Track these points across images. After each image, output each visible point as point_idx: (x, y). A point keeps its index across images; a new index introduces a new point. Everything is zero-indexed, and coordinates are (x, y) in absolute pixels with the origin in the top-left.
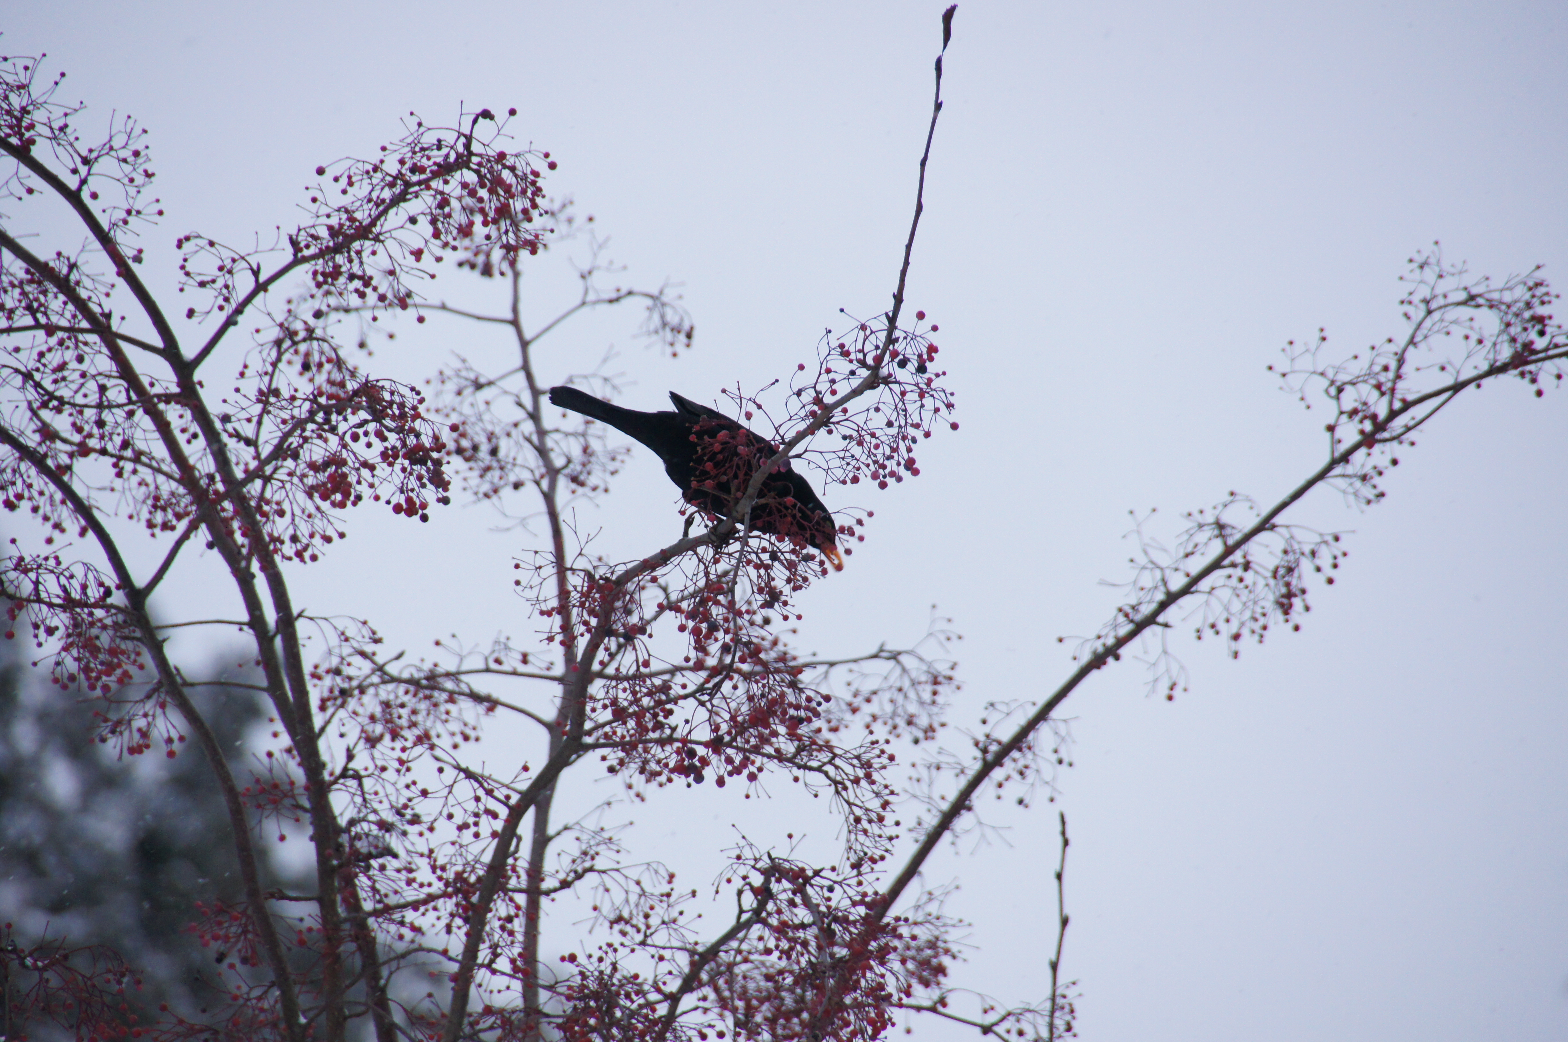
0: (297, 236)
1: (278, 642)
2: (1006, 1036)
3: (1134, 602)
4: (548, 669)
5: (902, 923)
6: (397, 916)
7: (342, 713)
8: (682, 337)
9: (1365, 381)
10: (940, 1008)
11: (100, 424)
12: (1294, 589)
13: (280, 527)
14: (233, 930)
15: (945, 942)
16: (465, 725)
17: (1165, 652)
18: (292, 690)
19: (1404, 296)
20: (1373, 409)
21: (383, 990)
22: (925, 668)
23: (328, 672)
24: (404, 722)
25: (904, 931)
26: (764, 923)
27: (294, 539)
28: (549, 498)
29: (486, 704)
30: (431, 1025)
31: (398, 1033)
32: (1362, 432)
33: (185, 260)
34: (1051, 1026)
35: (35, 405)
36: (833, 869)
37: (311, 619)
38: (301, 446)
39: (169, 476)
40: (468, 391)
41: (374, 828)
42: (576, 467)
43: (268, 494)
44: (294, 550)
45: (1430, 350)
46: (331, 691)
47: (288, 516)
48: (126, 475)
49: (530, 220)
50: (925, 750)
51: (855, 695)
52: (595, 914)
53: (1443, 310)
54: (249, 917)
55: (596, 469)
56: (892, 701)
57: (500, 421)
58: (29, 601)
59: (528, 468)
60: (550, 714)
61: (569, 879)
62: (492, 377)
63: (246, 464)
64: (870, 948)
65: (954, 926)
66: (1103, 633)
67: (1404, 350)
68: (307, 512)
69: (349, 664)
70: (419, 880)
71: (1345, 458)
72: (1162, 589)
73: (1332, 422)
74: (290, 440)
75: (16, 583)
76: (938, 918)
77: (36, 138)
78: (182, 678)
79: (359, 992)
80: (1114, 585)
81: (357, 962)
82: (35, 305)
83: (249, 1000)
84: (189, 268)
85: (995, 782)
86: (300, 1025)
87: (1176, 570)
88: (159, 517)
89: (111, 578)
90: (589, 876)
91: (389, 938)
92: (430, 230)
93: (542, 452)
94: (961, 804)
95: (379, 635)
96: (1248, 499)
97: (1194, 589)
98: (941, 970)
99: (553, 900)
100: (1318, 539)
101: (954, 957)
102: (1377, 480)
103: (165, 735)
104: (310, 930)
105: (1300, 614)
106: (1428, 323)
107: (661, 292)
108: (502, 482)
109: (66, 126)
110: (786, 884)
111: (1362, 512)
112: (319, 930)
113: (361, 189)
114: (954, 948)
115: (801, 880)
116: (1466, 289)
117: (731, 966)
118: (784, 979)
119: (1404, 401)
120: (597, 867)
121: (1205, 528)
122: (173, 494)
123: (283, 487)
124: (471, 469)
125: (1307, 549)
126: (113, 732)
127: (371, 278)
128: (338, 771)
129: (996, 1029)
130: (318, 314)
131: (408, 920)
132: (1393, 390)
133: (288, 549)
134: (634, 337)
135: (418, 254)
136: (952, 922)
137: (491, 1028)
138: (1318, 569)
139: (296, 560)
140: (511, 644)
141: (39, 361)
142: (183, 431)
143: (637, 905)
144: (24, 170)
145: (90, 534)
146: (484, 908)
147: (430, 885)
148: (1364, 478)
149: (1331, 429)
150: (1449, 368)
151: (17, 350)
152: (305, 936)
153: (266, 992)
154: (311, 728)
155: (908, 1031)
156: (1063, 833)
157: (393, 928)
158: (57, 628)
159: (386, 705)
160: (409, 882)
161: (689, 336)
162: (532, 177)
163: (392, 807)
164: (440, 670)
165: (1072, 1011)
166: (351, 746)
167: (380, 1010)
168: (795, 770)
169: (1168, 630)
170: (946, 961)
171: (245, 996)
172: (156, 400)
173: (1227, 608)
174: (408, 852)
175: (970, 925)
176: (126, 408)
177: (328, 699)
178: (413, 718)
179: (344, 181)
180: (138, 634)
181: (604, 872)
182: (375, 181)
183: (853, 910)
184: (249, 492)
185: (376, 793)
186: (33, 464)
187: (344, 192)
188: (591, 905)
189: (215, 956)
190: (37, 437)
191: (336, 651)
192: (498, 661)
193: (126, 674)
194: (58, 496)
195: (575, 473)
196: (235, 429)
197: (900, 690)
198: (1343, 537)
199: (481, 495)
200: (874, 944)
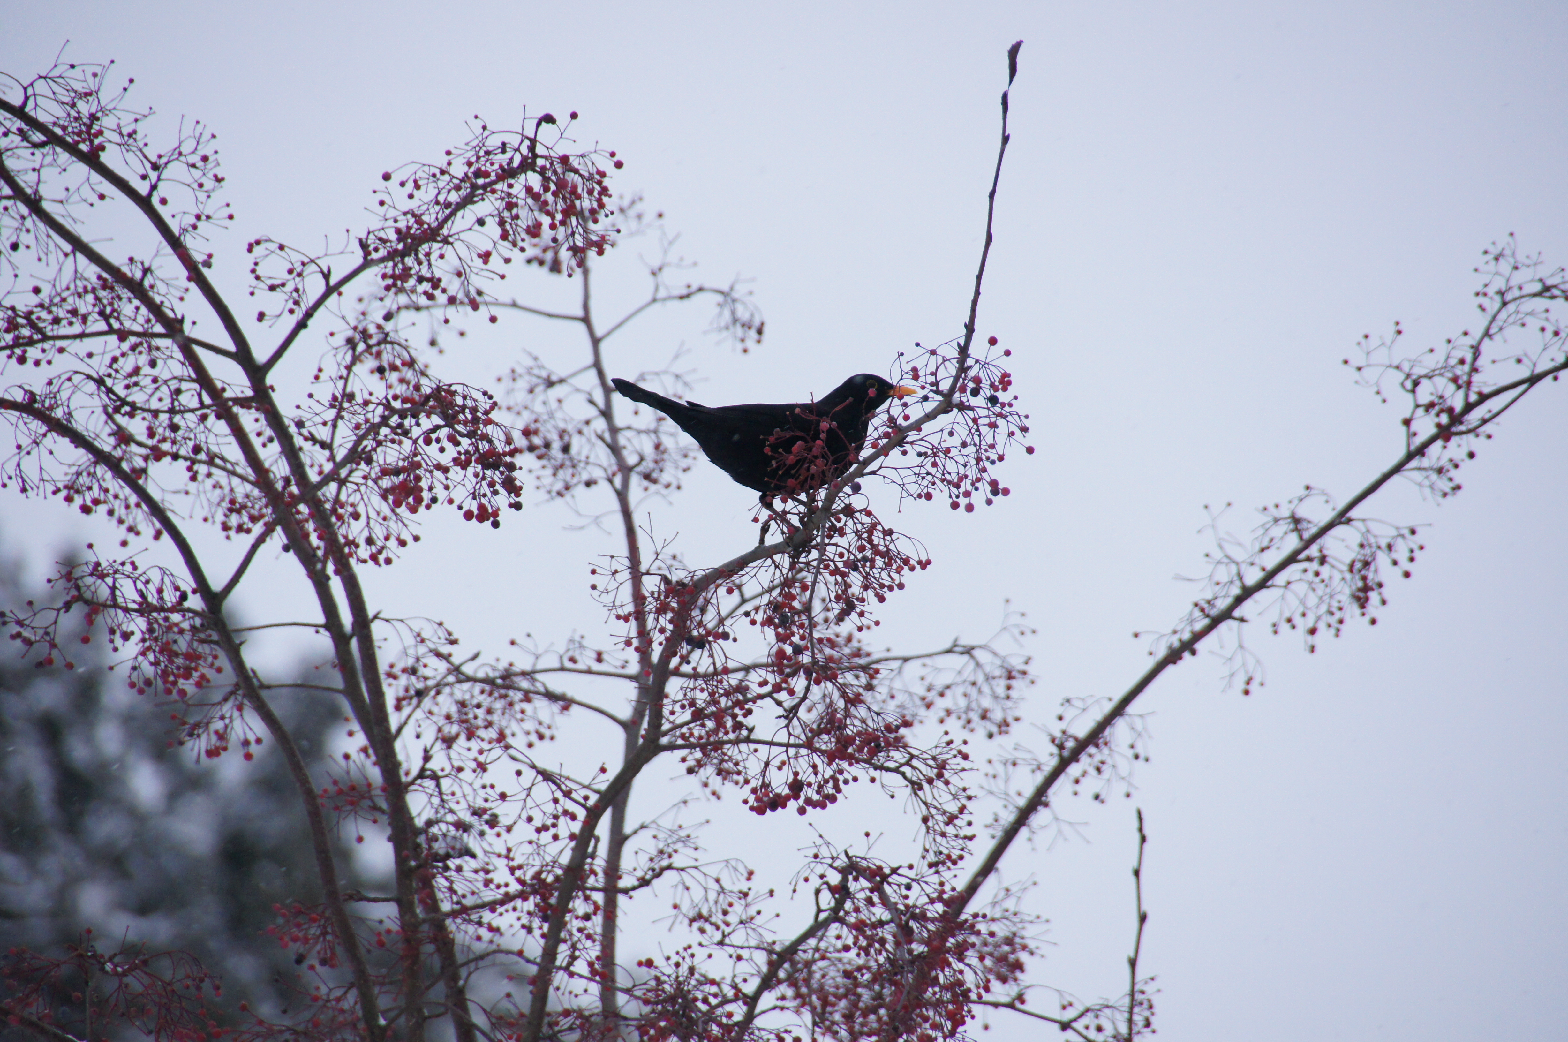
0: (367, 239)
1: (354, 644)
2: (1084, 1032)
3: (1209, 596)
4: (623, 667)
5: (980, 919)
6: (474, 917)
7: (419, 714)
8: (753, 334)
9: (1441, 375)
10: (1018, 1005)
11: (174, 428)
12: (1370, 583)
13: (355, 530)
14: (312, 931)
15: (1023, 938)
16: (540, 723)
17: (1241, 646)
18: (369, 692)
19: (1480, 288)
20: (1449, 403)
21: (461, 992)
22: (998, 662)
23: (404, 671)
24: (480, 722)
25: (982, 927)
26: (842, 921)
27: (370, 541)
28: (622, 496)
29: (561, 703)
30: (510, 1025)
31: (478, 1034)
32: (1439, 425)
33: (256, 264)
34: (1130, 1021)
35: (110, 410)
36: (911, 867)
37: (387, 621)
38: (374, 450)
39: (243, 478)
40: (539, 389)
41: (451, 828)
42: (648, 465)
43: (343, 497)
44: (369, 553)
45: (1505, 341)
46: (407, 690)
47: (363, 519)
48: (200, 477)
49: (596, 221)
50: (1001, 746)
51: (929, 690)
52: (675, 911)
53: (1518, 302)
54: (327, 919)
55: (669, 467)
56: (965, 695)
57: (572, 419)
58: (105, 606)
59: (600, 466)
60: (626, 712)
61: (648, 877)
62: (563, 374)
63: (320, 466)
64: (948, 944)
65: (1031, 922)
66: (1179, 628)
67: (1480, 342)
68: (382, 515)
69: (425, 666)
70: (496, 882)
71: (1421, 451)
72: (1238, 583)
73: (1408, 415)
74: (365, 443)
75: (93, 588)
76: (1015, 914)
77: (106, 144)
78: (259, 680)
79: (438, 992)
80: (1190, 580)
81: (436, 962)
82: (108, 310)
83: (328, 1001)
84: (259, 272)
85: (1072, 778)
86: (380, 1027)
87: (1252, 564)
88: (234, 520)
89: (187, 582)
90: (667, 874)
91: (467, 938)
92: (498, 231)
93: (615, 449)
94: (1038, 800)
95: (455, 636)
96: (1324, 493)
97: (1270, 583)
98: (1018, 966)
99: (631, 898)
100: (1394, 533)
101: (1032, 953)
102: (1453, 473)
103: (242, 737)
104: (389, 932)
105: (1377, 608)
106: (1503, 315)
107: (732, 288)
108: (575, 480)
109: (135, 132)
110: (864, 883)
111: (1439, 505)
112: (397, 933)
113: (427, 194)
114: (1032, 945)
115: (878, 878)
116: (1541, 280)
117: (809, 964)
118: (863, 975)
119: (1480, 394)
120: (675, 865)
121: (1281, 522)
122: (247, 496)
123: (359, 490)
124: (544, 467)
125: (1383, 543)
126: (191, 735)
127: (439, 280)
128: (414, 772)
129: (1074, 1025)
130: (388, 317)
131: (485, 920)
132: (1469, 383)
133: (364, 552)
134: (705, 333)
135: (486, 256)
136: (1030, 919)
137: (571, 1029)
138: (1395, 563)
139: (371, 563)
140: (585, 643)
141: (111, 366)
142: (259, 434)
143: (716, 902)
144: (95, 177)
145: (166, 537)
146: (563, 908)
147: (506, 885)
148: (1440, 471)
149: (1407, 422)
150: (1525, 360)
151: (90, 355)
152: (384, 938)
153: (345, 993)
154: (388, 730)
155: (986, 1028)
156: (1141, 830)
157: (471, 929)
158: (132, 633)
159: (462, 704)
160: (487, 883)
161: (760, 332)
162: (597, 177)
163: (469, 806)
164: (517, 668)
165: (1151, 1007)
166: (428, 747)
167: (460, 1012)
168: (872, 771)
169: (1244, 625)
170: (1023, 956)
171: (325, 997)
172: (230, 403)
173: (1303, 602)
174: (486, 852)
175: (1047, 921)
176: (199, 413)
177: (404, 699)
178: (489, 718)
179: (410, 185)
180: (215, 637)
181: (682, 870)
182: (441, 184)
183: (930, 907)
184: (324, 495)
185: (453, 794)
186: (110, 469)
187: (411, 196)
188: (671, 903)
189: (293, 957)
190: (112, 441)
191: (411, 651)
192: (573, 660)
193: (203, 677)
194: (133, 499)
195: (647, 471)
196: (310, 433)
197: (974, 684)
198: (1419, 530)
199: (554, 494)
200: (952, 940)
